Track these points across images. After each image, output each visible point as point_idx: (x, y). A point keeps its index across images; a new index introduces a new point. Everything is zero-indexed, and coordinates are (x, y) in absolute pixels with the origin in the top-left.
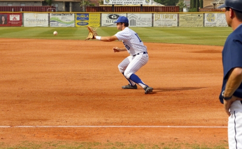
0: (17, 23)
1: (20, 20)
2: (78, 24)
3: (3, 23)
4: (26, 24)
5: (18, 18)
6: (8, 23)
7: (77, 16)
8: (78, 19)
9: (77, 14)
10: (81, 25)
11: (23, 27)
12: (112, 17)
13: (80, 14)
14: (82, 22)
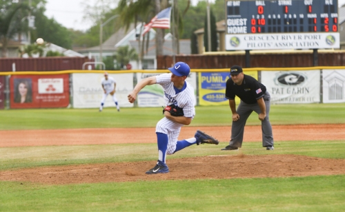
0: (57, 99)
1: (65, 91)
2: (205, 98)
3: (23, 100)
4: (79, 101)
5: (58, 86)
6: (35, 101)
7: (201, 79)
8: (205, 85)
9: (203, 74)
10: (212, 100)
11: (72, 108)
12: (287, 79)
13: (208, 74)
14: (215, 94)
